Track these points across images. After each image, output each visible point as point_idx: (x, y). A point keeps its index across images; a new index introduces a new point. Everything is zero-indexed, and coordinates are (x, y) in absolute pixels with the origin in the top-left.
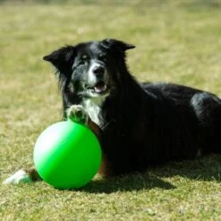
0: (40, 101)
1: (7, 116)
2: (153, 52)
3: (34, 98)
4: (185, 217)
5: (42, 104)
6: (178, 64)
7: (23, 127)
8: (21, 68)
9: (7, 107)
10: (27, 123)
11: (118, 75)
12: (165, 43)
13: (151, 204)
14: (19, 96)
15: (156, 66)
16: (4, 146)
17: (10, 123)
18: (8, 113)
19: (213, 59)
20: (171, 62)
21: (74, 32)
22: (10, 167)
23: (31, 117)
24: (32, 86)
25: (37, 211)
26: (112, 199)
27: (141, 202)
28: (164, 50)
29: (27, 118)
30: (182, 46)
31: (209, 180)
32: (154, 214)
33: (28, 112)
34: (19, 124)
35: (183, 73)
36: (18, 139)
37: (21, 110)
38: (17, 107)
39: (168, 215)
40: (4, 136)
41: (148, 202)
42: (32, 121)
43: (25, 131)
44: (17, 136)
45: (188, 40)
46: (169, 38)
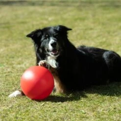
0: (29, 55)
1: (13, 62)
2: (86, 30)
3: (26, 53)
4: (100, 114)
5: (30, 56)
6: (99, 36)
7: (21, 68)
8: (20, 37)
9: (13, 58)
10: (23, 66)
11: (64, 44)
12: (92, 26)
13: (84, 108)
14: (19, 52)
15: (87, 37)
16: (11, 77)
17: (14, 66)
18: (13, 60)
19: (116, 33)
20: (95, 35)
21: (47, 20)
22: (14, 88)
23: (25, 63)
24: (25, 46)
25: (27, 111)
26: (65, 105)
27: (78, 107)
28: (91, 29)
29: (23, 63)
30: (100, 27)
31: (113, 96)
32: (85, 113)
33: (23, 60)
34: (19, 66)
35: (100, 41)
36: (18, 74)
37: (20, 59)
38: (18, 57)
39: (92, 113)
40: (11, 72)
41: (82, 107)
42: (25, 65)
43: (22, 70)
44: (18, 72)
45: (103, 24)
46: (94, 23)
